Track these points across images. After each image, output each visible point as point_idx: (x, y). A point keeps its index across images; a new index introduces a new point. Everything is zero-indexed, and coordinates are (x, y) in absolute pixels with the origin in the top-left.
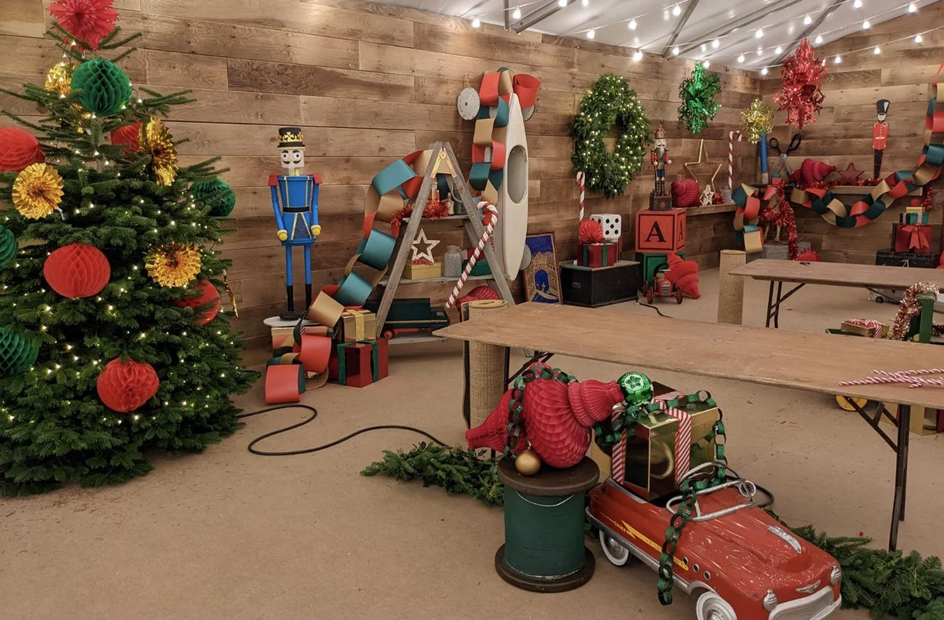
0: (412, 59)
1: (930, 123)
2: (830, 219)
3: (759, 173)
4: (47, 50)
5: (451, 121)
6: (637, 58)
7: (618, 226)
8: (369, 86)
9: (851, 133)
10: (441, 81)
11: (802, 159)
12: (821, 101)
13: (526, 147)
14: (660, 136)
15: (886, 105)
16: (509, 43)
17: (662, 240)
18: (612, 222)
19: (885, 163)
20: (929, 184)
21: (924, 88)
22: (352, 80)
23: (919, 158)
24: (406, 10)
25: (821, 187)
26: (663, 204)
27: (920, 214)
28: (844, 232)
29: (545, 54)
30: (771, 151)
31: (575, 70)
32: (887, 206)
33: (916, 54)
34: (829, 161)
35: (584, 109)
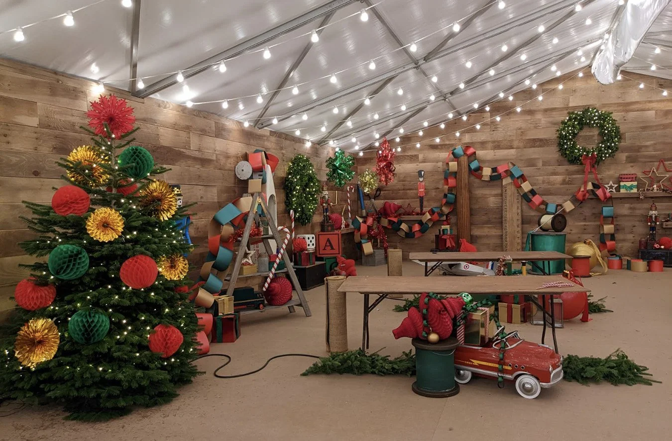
0: (215, 144)
1: (447, 182)
2: (402, 234)
3: (359, 210)
4: (39, 134)
5: (232, 180)
6: (308, 145)
7: (314, 241)
8: (195, 159)
9: (407, 188)
10: (228, 157)
11: (382, 202)
12: (394, 170)
13: (275, 195)
14: (325, 189)
15: (423, 173)
16: (256, 135)
17: (332, 248)
18: (311, 239)
19: (425, 203)
20: (448, 214)
21: (440, 164)
22: (188, 155)
23: (442, 200)
24: (212, 115)
25: (395, 217)
26: (330, 228)
27: (449, 229)
28: (409, 241)
29: (271, 142)
30: (365, 197)
31: (284, 151)
32: (430, 226)
33: (434, 147)
34: (397, 202)
35: (290, 174)
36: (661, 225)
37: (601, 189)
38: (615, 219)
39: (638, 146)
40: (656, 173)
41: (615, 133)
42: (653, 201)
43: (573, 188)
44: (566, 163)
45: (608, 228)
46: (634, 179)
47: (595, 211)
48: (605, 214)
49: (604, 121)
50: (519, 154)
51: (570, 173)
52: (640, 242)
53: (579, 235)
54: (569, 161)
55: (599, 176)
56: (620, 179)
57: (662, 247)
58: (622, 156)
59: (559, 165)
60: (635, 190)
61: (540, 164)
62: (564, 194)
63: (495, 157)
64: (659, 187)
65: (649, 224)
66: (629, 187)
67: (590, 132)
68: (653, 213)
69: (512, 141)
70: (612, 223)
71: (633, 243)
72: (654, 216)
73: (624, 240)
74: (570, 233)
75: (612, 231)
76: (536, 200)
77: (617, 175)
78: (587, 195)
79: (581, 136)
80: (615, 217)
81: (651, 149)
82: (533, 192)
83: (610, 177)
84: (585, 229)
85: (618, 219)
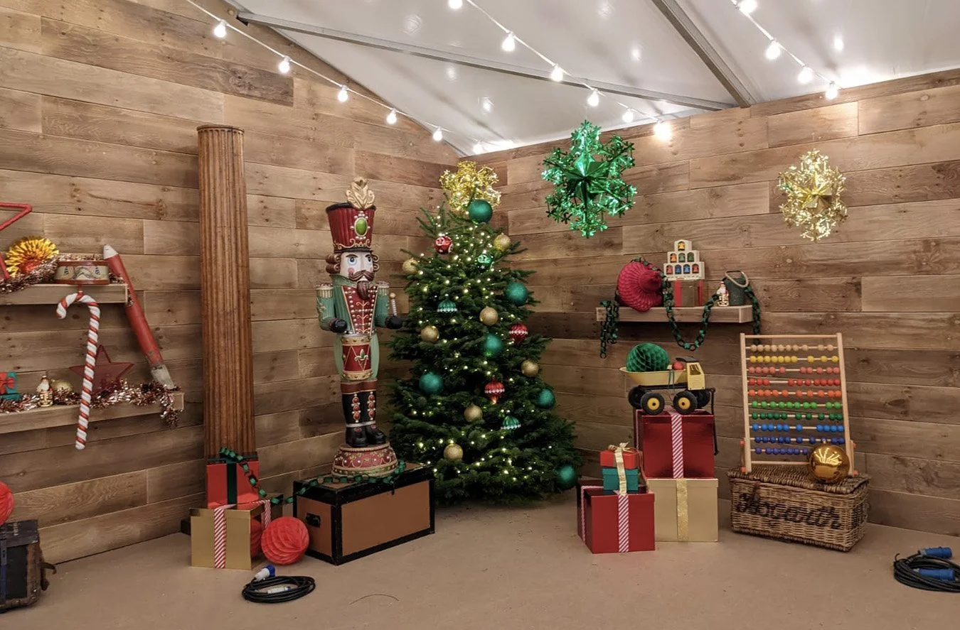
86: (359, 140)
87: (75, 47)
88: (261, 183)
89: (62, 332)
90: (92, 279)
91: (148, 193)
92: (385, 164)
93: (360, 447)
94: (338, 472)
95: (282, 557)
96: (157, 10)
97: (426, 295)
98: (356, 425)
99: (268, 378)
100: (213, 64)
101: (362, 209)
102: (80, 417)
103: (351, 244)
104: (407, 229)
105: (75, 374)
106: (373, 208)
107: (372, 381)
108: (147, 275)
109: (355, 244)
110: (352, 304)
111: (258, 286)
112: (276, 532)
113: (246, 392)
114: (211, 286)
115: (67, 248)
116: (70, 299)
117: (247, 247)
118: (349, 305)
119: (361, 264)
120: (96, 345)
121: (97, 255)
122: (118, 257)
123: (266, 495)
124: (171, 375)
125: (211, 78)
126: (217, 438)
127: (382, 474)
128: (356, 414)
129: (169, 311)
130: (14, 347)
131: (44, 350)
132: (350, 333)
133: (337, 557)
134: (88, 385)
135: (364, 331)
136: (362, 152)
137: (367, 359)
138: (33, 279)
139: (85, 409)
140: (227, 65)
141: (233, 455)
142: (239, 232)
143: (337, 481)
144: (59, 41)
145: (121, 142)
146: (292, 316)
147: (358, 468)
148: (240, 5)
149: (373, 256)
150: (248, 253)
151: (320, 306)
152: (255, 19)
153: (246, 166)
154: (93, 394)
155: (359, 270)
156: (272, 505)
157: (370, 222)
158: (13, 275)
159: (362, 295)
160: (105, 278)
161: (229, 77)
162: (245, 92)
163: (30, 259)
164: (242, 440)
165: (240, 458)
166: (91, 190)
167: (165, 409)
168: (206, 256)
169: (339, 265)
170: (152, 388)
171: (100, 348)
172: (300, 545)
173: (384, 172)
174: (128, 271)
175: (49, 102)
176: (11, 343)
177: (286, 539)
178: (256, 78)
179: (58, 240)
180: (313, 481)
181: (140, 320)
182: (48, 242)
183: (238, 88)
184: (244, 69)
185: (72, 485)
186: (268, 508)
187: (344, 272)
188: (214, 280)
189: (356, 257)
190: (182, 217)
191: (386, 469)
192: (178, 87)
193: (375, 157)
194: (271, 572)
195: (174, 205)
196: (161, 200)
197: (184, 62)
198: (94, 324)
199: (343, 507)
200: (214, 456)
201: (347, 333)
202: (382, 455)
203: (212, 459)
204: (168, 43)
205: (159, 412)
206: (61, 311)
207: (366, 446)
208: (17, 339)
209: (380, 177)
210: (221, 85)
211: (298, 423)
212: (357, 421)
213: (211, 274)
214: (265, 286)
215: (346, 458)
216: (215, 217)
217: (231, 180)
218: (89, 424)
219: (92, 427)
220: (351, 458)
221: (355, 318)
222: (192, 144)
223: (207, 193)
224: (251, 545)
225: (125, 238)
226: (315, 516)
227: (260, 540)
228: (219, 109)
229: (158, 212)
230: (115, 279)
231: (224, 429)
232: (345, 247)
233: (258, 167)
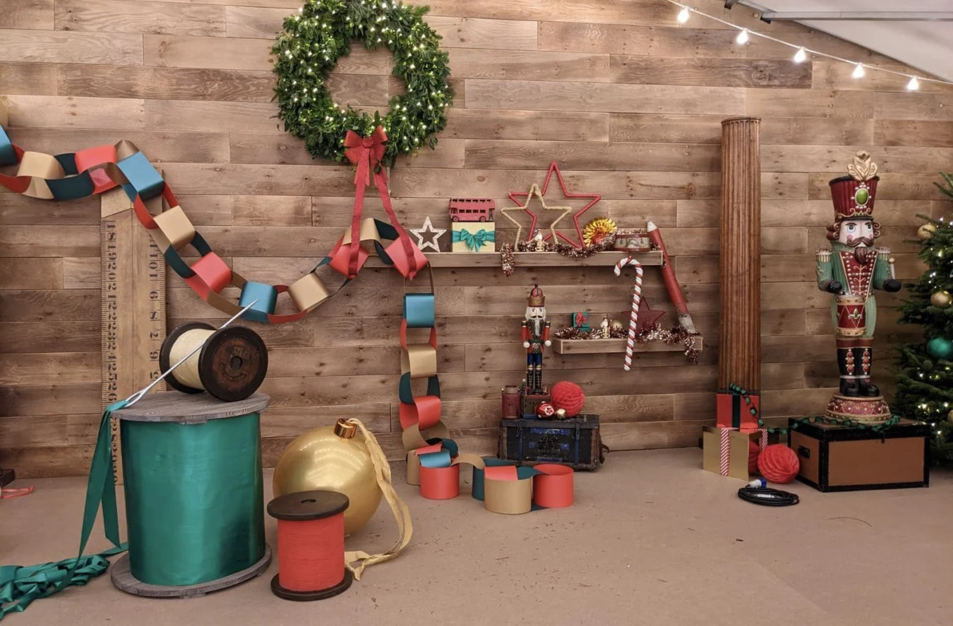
36: (555, 345)
37: (398, 241)
38: (438, 331)
39: (496, 120)
40: (541, 199)
41: (437, 73)
42: (534, 279)
43: (323, 236)
44: (303, 154)
45: (421, 360)
46: (487, 215)
47: (385, 306)
48: (411, 317)
49: (407, 31)
50: (157, 117)
51: (314, 189)
52: (505, 396)
53: (344, 380)
54: (310, 149)
55: (395, 203)
56: (452, 213)
57: (561, 412)
58: (455, 147)
59: (283, 163)
60: (489, 248)
61: (223, 154)
62: (300, 254)
63: (74, 119)
64: (547, 238)
65: (527, 345)
66: (474, 237)
67: (369, 65)
68: (535, 313)
69: (130, 70)
70: (431, 344)
71: (484, 397)
72: (537, 324)
73: (463, 390)
74: (318, 374)
75: (432, 369)
76: (209, 269)
77: (444, 203)
78: (362, 257)
79: (343, 76)
80: (441, 325)
81: (527, 131)
82: (198, 243)
83: (427, 207)
84: (361, 361)
85: (448, 329)
86: (879, 109)
87: (632, 73)
88: (776, 162)
89: (619, 286)
90: (638, 247)
91: (681, 179)
92: (908, 130)
93: (853, 396)
94: (830, 415)
95: (774, 476)
96: (693, 29)
97: (940, 261)
98: (850, 377)
99: (776, 332)
100: (738, 64)
101: (864, 180)
102: (628, 348)
103: (851, 213)
104: (932, 193)
105: (625, 317)
106: (876, 178)
107: (866, 339)
108: (678, 244)
109: (855, 213)
110: (850, 268)
111: (769, 252)
112: (770, 455)
113: (754, 341)
114: (727, 252)
115: (623, 225)
116: (623, 262)
117: (759, 219)
118: (847, 268)
119: (861, 231)
120: (639, 296)
121: (643, 229)
122: (657, 230)
123: (763, 425)
124: (693, 322)
125: (735, 76)
126: (728, 377)
127: (871, 423)
128: (850, 367)
129: (694, 272)
130: (587, 295)
131: (606, 298)
132: (847, 294)
133: (823, 485)
134: (633, 325)
135: (860, 293)
136: (883, 121)
137: (861, 317)
138: (599, 248)
139: (631, 342)
140: (749, 62)
141: (738, 389)
142: (752, 207)
143: (827, 422)
144: (621, 71)
145: (662, 140)
146: (802, 278)
147: (848, 414)
148: (763, 7)
149: (874, 224)
150: (759, 223)
151: (818, 270)
152: (777, 16)
153: (761, 148)
154: (637, 332)
155: (858, 236)
156: (769, 433)
157: (872, 191)
158: (588, 245)
159: (859, 260)
160: (647, 247)
161: (751, 72)
162: (765, 83)
163: (599, 233)
164: (749, 380)
165: (743, 392)
166: (640, 180)
167: (688, 348)
168: (724, 227)
169: (839, 233)
170: (679, 331)
171: (642, 299)
172: (791, 468)
173: (906, 138)
174: (664, 241)
175: (614, 117)
176: (586, 292)
177: (779, 462)
178: (776, 69)
179: (617, 219)
180: (805, 419)
181: (671, 278)
182: (610, 221)
183: (759, 81)
184: (766, 63)
185: (622, 397)
186: (765, 436)
187: (843, 239)
188: (730, 247)
189: (855, 224)
190: (708, 196)
191: (877, 419)
192: (706, 89)
193: (898, 124)
194: (762, 483)
195: (701, 187)
196: (691, 184)
197: (713, 68)
198: (639, 280)
199: (831, 444)
200: (726, 389)
201: (844, 294)
202: (874, 406)
203: (723, 391)
204: (702, 54)
205: (683, 350)
206: (617, 271)
207: (857, 396)
208: (589, 290)
209: (902, 143)
210: (744, 81)
211: (803, 374)
212: (851, 374)
213: (728, 243)
214: (775, 252)
215: (837, 404)
216: (733, 195)
217: (747, 162)
218: (633, 353)
219: (635, 356)
220: (842, 405)
221: (852, 280)
222: (716, 135)
223: (727, 175)
224: (749, 463)
225: (663, 216)
226: (806, 449)
227: (757, 458)
228: (742, 102)
229: (688, 193)
230: (654, 247)
231: (734, 369)
232: (844, 216)
233: (774, 147)
